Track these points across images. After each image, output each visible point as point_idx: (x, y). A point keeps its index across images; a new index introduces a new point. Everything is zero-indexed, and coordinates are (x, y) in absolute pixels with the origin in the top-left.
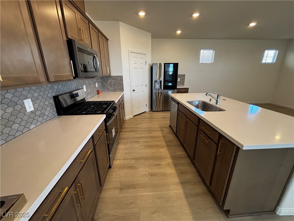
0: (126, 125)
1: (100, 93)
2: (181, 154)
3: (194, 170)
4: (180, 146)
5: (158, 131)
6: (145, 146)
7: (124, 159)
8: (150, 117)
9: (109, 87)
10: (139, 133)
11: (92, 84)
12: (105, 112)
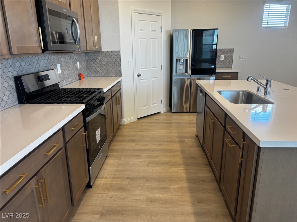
0: (124, 132)
1: (83, 78)
2: (205, 176)
3: (221, 199)
4: (207, 165)
5: (175, 142)
6: (149, 163)
7: (113, 178)
8: (167, 121)
9: (98, 69)
10: (142, 144)
11: (71, 63)
12: (84, 101)
